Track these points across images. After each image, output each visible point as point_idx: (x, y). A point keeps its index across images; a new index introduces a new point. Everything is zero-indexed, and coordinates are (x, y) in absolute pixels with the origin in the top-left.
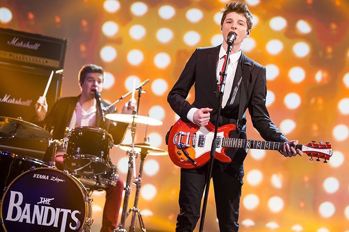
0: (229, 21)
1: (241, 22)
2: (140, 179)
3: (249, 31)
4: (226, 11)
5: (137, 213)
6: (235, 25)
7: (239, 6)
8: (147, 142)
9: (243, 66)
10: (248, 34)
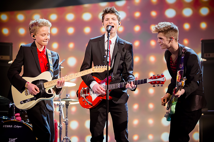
3: (120, 23)
6: (111, 21)
7: (110, 10)
8: (68, 97)
10: (119, 24)
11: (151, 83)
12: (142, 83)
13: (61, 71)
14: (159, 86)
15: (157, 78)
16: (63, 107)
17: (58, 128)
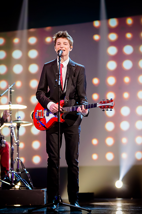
0: (59, 43)
1: (65, 43)
2: (18, 140)
3: (71, 47)
4: (56, 38)
5: (19, 160)
7: (63, 34)
8: (19, 119)
9: (70, 66)
10: (71, 49)
11: (101, 107)
12: (92, 107)
13: (12, 94)
14: (108, 110)
15: (107, 103)
16: (15, 129)
17: (10, 150)
